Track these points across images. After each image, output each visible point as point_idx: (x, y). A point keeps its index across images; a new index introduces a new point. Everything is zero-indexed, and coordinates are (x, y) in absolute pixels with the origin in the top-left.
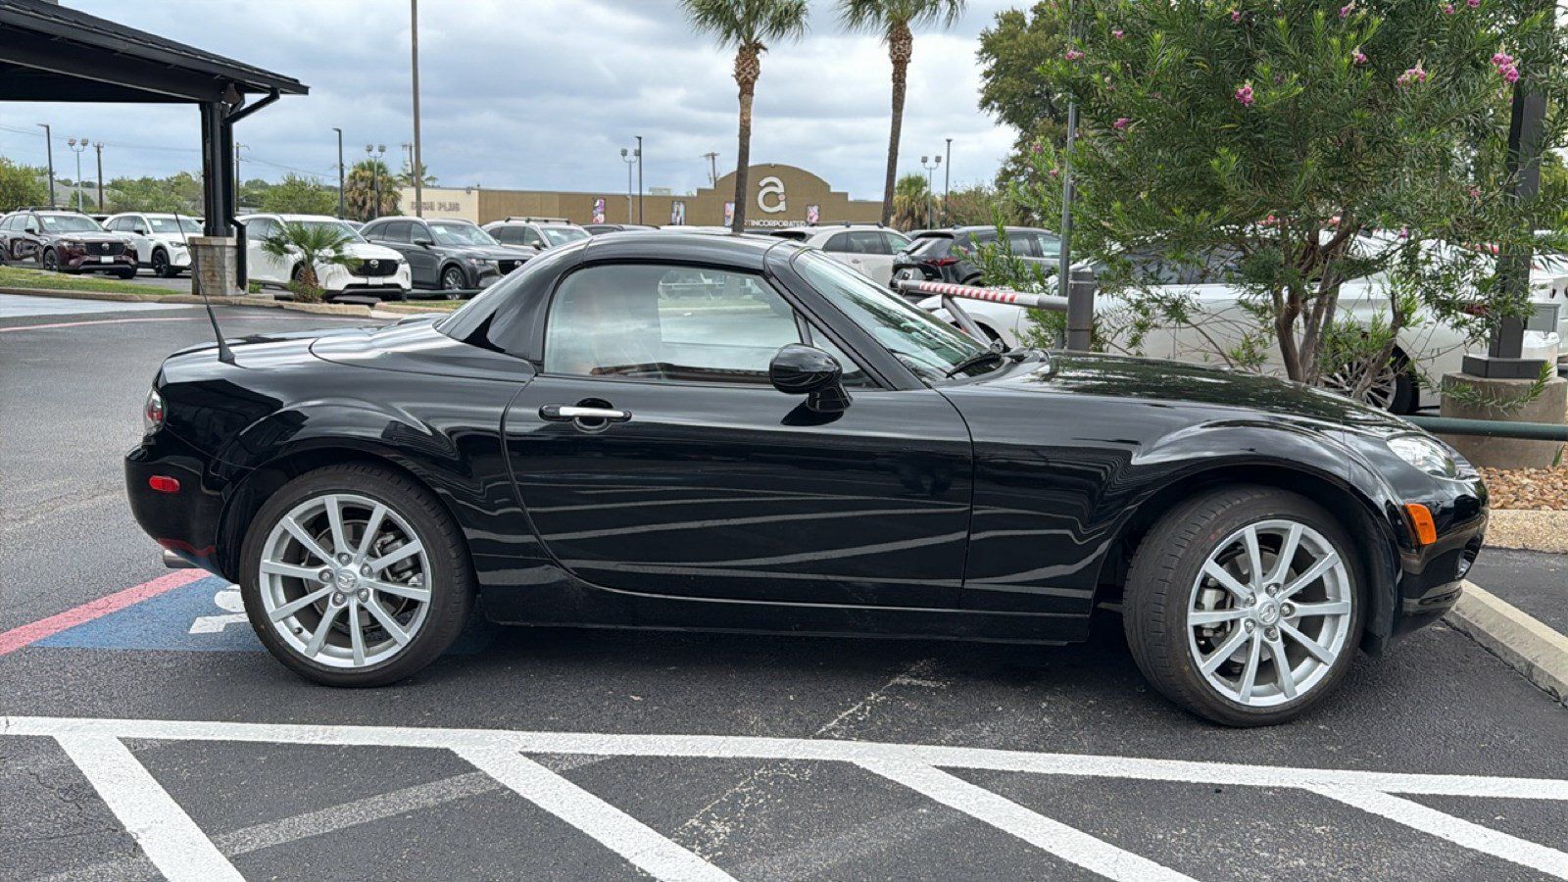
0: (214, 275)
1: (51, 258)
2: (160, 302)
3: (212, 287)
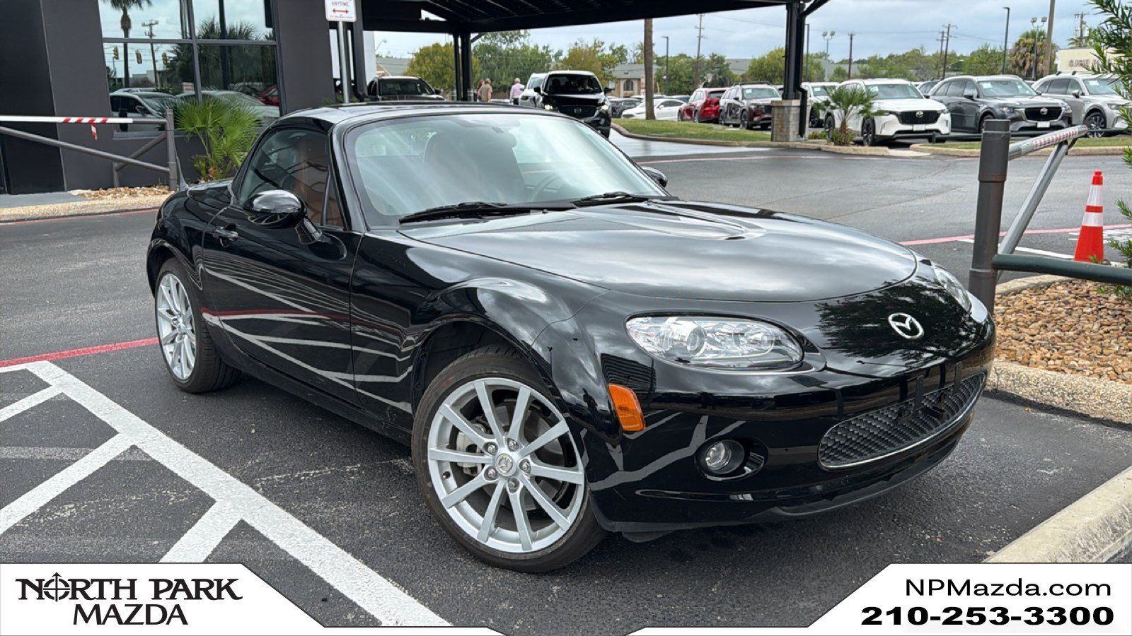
0: (782, 127)
1: (745, 116)
2: (748, 146)
3: (781, 136)
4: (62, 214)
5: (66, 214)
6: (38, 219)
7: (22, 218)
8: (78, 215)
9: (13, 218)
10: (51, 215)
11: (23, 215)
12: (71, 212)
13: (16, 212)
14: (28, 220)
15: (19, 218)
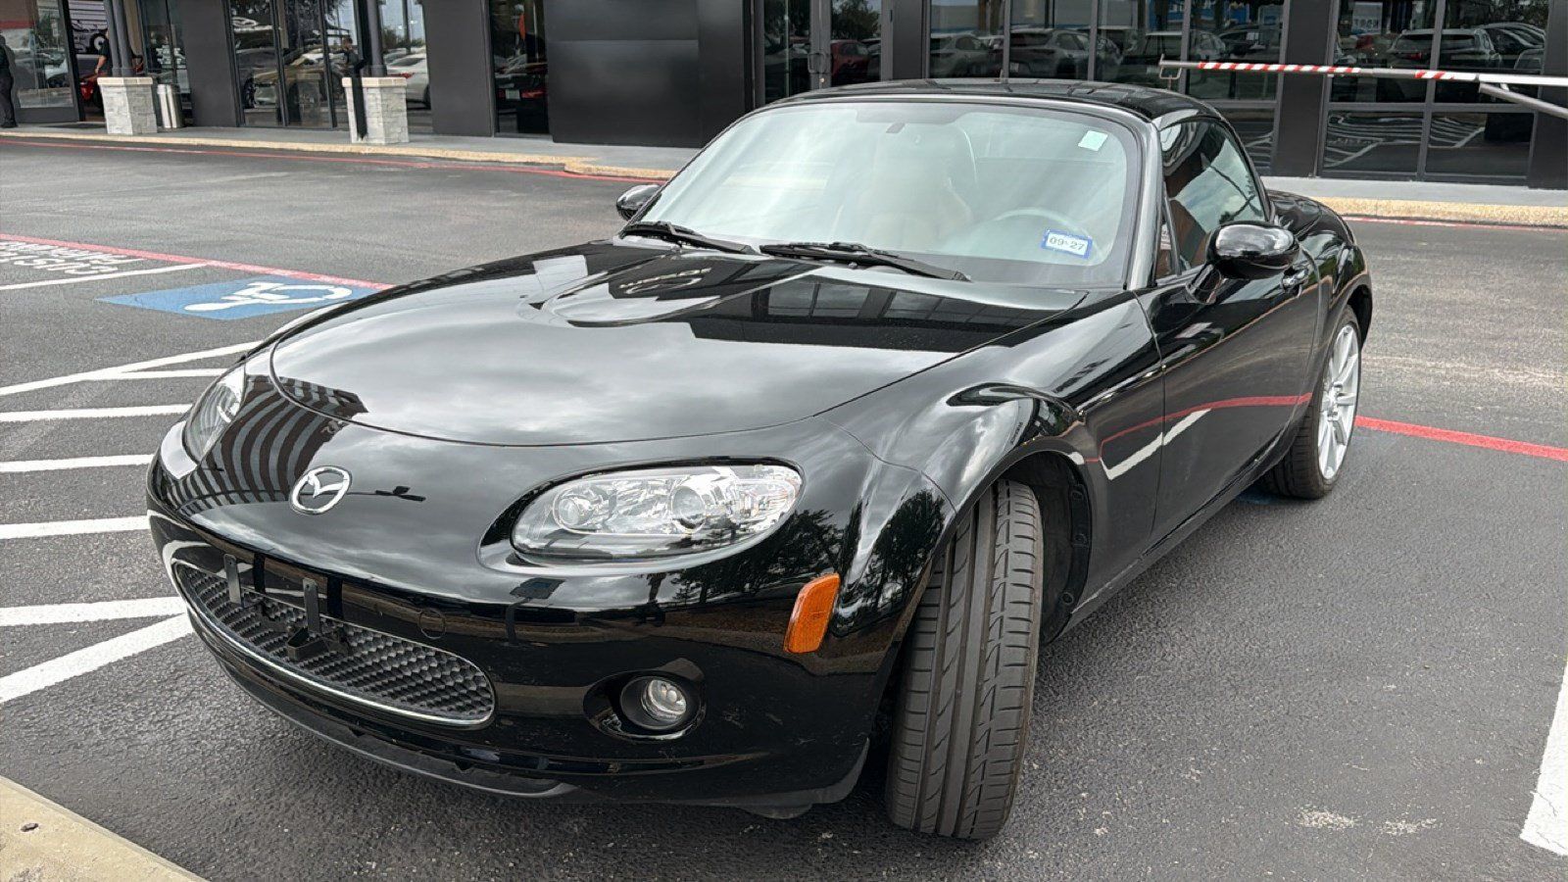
4: (1532, 222)
5: (1538, 223)
6: (1495, 224)
7: (1474, 220)
8: (1556, 227)
9: (1461, 218)
10: (1515, 221)
11: (1475, 216)
12: (1546, 221)
13: (1468, 211)
14: (1481, 223)
15: (1469, 219)
